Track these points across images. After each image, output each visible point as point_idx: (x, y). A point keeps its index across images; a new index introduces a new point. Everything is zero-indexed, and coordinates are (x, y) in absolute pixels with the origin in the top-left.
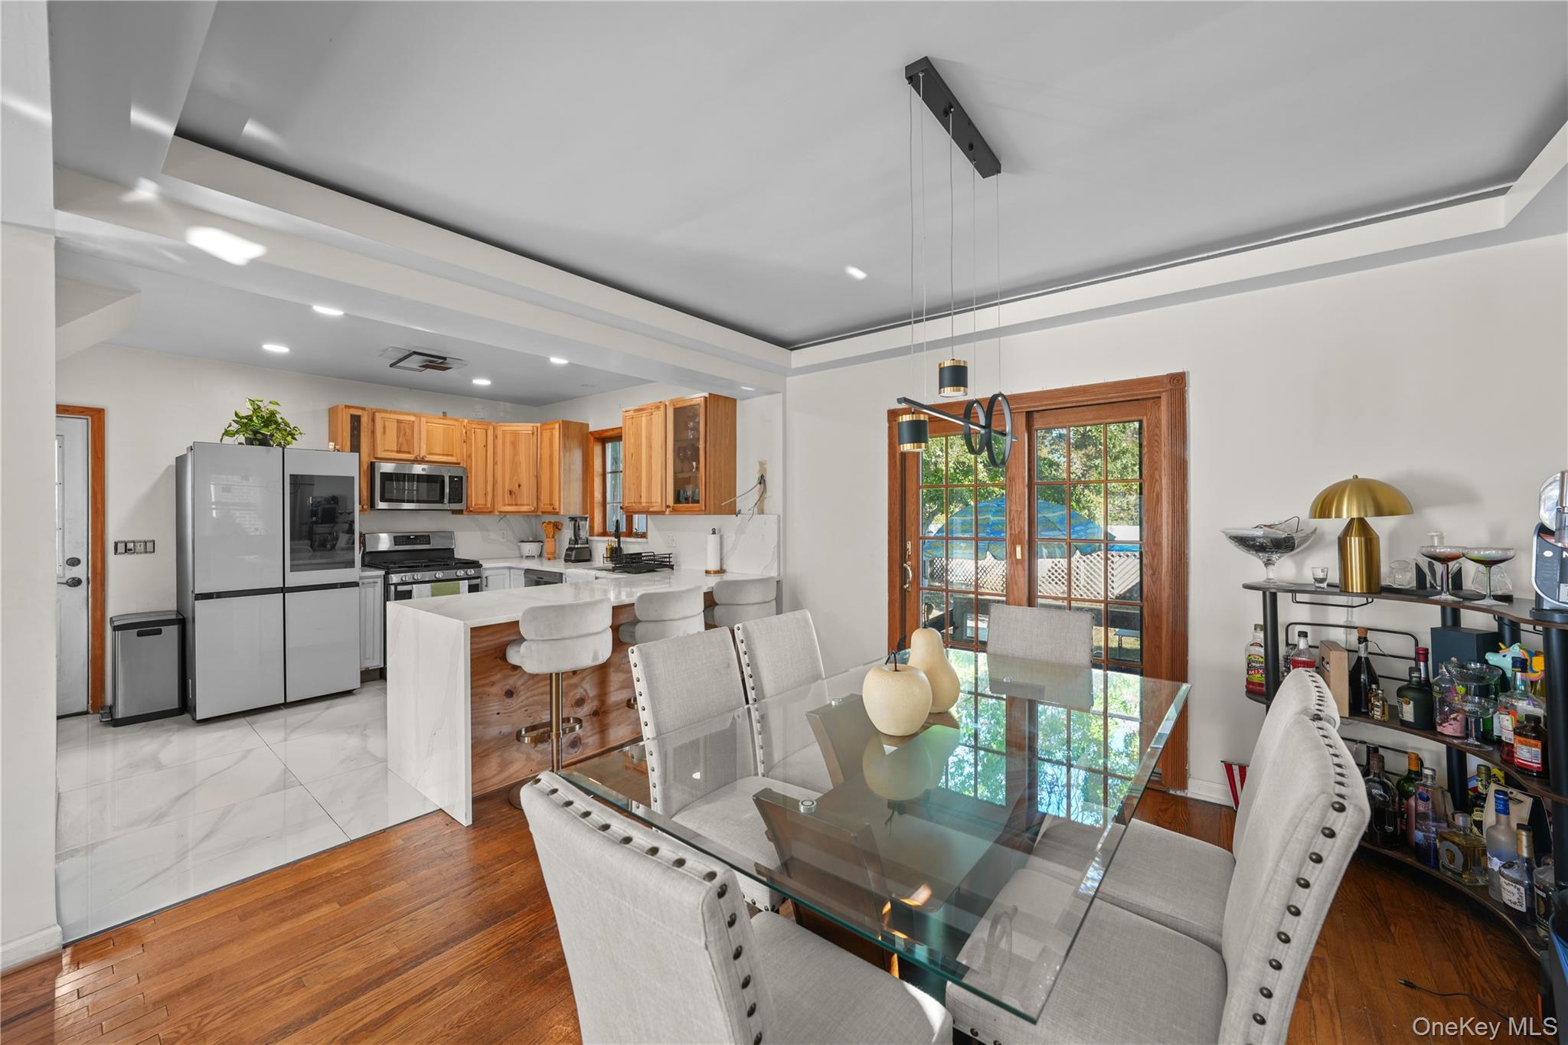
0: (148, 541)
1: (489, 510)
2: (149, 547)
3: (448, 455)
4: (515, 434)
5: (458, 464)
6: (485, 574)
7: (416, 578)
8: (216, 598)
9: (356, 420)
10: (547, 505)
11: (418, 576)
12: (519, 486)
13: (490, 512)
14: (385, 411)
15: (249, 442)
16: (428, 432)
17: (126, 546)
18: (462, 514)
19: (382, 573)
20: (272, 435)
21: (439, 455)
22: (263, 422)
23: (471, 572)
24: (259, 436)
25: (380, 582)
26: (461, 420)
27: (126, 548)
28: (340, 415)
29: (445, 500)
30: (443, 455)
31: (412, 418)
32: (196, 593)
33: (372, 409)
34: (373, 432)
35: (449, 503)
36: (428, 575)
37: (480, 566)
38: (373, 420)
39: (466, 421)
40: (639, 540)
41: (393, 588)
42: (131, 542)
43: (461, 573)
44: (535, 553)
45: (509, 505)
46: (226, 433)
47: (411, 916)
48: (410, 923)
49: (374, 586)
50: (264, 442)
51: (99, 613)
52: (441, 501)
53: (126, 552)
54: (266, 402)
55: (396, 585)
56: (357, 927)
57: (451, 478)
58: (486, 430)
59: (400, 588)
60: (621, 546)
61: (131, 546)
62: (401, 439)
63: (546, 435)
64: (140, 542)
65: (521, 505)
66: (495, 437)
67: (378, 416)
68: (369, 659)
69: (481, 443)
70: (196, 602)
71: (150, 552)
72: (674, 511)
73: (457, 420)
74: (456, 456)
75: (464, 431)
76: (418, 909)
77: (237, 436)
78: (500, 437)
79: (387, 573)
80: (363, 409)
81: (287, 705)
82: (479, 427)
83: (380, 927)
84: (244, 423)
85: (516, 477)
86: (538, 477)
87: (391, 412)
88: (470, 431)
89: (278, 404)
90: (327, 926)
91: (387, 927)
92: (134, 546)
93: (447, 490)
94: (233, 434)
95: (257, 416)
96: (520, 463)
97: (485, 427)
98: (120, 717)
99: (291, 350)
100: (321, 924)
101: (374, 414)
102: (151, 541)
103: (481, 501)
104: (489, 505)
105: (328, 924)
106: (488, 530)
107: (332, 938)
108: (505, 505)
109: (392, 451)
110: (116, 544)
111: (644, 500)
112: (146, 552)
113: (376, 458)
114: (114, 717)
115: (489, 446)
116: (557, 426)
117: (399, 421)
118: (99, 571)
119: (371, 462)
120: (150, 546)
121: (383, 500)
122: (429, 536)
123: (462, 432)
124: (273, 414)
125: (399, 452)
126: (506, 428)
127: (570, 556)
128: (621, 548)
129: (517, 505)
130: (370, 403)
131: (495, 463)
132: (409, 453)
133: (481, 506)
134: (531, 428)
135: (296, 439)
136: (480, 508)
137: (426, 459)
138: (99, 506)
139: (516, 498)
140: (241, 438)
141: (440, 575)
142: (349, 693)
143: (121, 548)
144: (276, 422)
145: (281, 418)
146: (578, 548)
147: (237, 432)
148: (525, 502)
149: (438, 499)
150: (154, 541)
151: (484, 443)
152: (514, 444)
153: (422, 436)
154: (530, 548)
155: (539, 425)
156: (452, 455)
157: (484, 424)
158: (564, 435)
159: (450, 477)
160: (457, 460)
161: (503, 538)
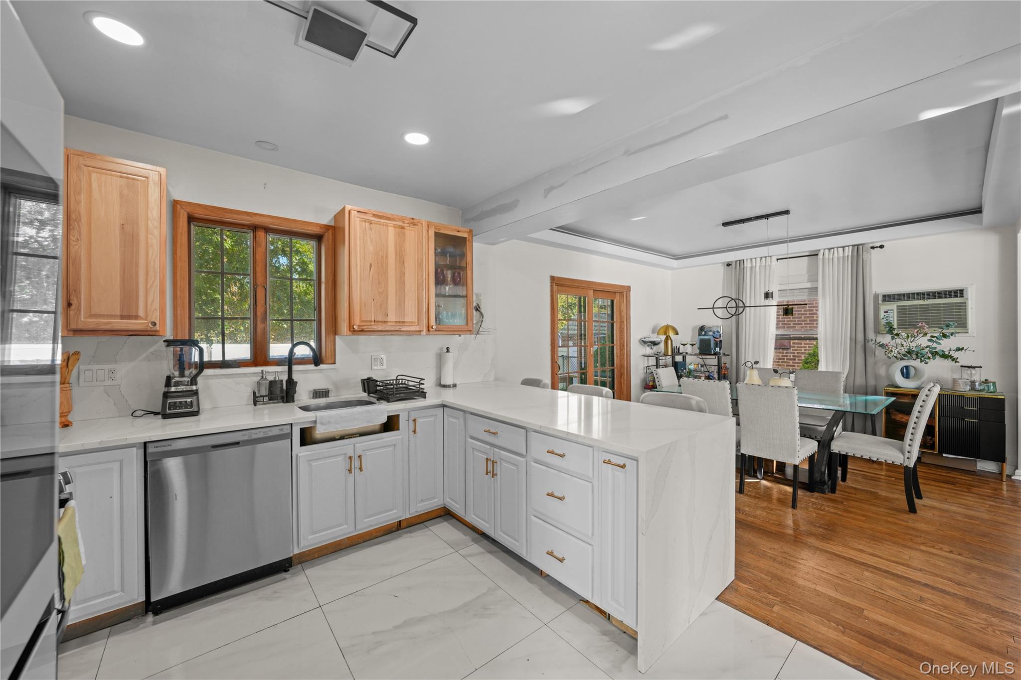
47: (840, 576)
48: (844, 574)
56: (869, 594)
76: (832, 575)
83: (859, 585)
90: (883, 608)
91: (856, 582)
100: (884, 611)
105: (881, 608)
107: (887, 601)
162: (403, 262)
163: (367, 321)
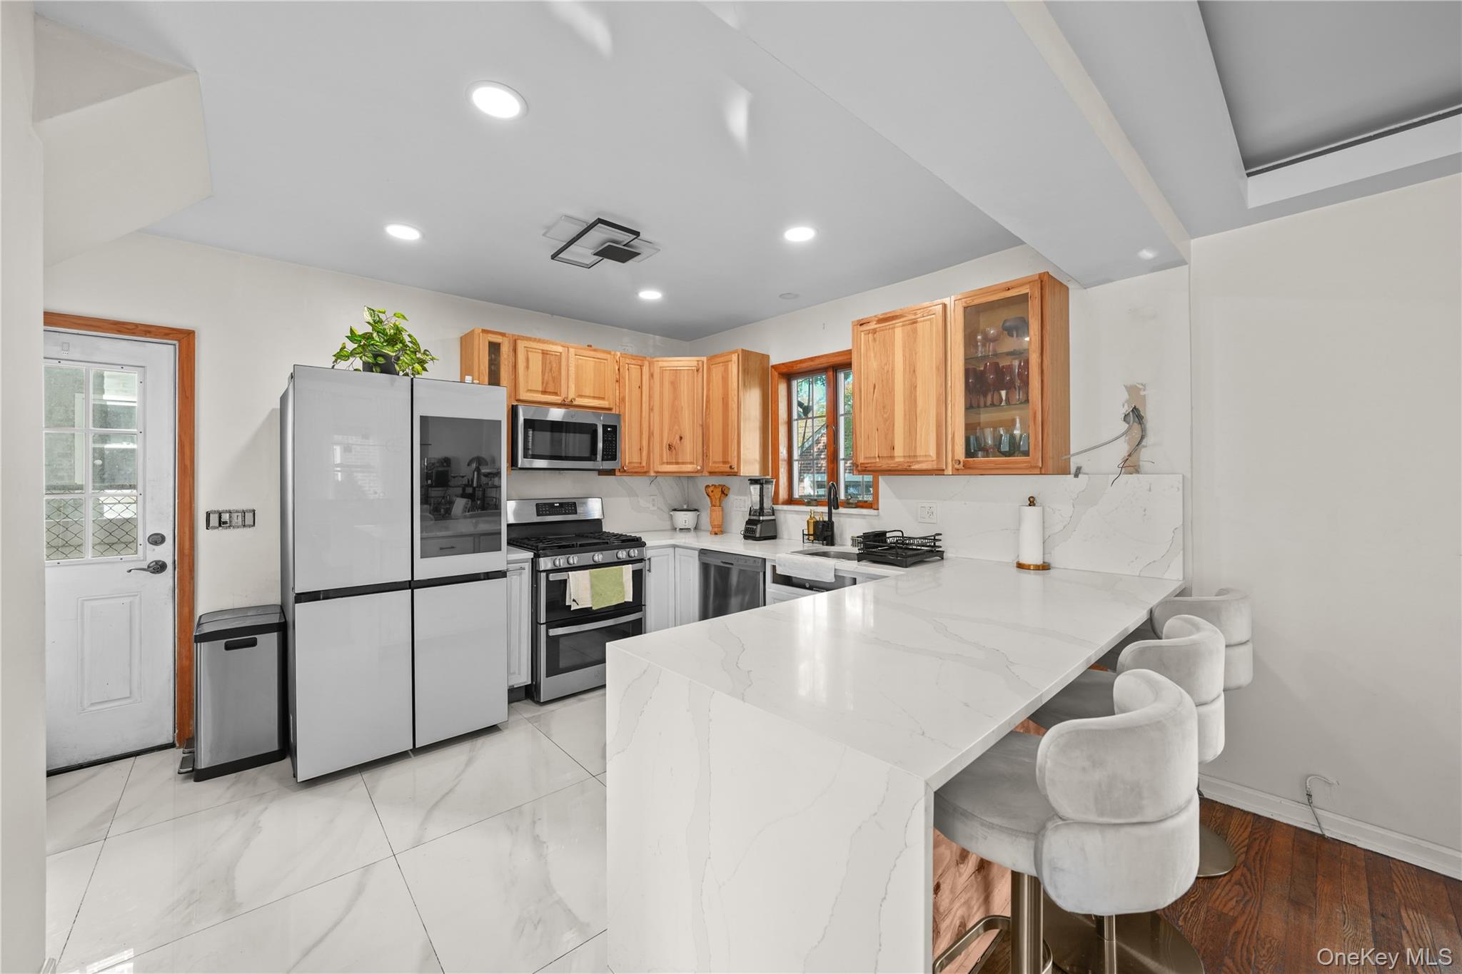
0: (247, 511)
1: (645, 470)
2: (248, 518)
3: (599, 398)
4: (676, 372)
5: (610, 409)
6: (648, 553)
7: (571, 561)
8: (324, 599)
9: (494, 348)
10: (719, 462)
11: (574, 559)
12: (681, 438)
13: (645, 472)
14: (529, 339)
15: (368, 367)
16: (577, 367)
17: (220, 517)
18: (615, 475)
19: (530, 555)
20: (398, 358)
21: (589, 397)
22: (386, 341)
23: (634, 553)
24: (381, 360)
25: (528, 566)
26: (613, 353)
27: (221, 521)
28: (476, 343)
29: (598, 457)
30: (594, 398)
31: (560, 349)
32: (297, 591)
33: (513, 335)
34: (515, 367)
35: (603, 460)
36: (586, 558)
37: (643, 545)
38: (515, 350)
39: (619, 354)
40: (865, 511)
41: (543, 575)
42: (226, 512)
43: (622, 554)
44: (691, 525)
45: (668, 463)
46: (341, 356)
49: (521, 574)
50: (388, 368)
51: (186, 610)
52: (592, 456)
53: (220, 525)
54: (389, 314)
55: (548, 572)
57: (605, 427)
58: (641, 366)
59: (553, 577)
60: (834, 519)
61: (226, 517)
62: (546, 374)
63: (717, 372)
64: (237, 512)
65: (683, 463)
66: (652, 375)
67: (521, 345)
68: (514, 673)
69: (636, 384)
70: (296, 605)
71: (250, 526)
72: (965, 469)
73: (609, 353)
74: (608, 400)
75: (617, 368)
77: (351, 359)
78: (657, 376)
79: (537, 556)
80: (503, 335)
81: (417, 751)
82: (633, 362)
84: (363, 342)
85: (676, 427)
86: (705, 429)
87: (535, 340)
88: (624, 368)
89: (404, 318)
92: (230, 517)
93: (600, 445)
94: (347, 357)
95: (378, 332)
96: (682, 407)
97: (640, 363)
98: (203, 767)
99: (424, 236)
101: (515, 342)
102: (250, 511)
103: (636, 459)
104: (644, 464)
106: (638, 496)
108: (663, 463)
109: (536, 391)
110: (208, 515)
111: (899, 452)
112: (244, 526)
113: (518, 400)
114: (195, 767)
115: (644, 388)
116: (735, 357)
117: (544, 353)
118: (187, 552)
119: (513, 406)
120: (249, 516)
121: (525, 456)
122: (575, 503)
123: (614, 369)
124: (398, 330)
125: (544, 392)
126: (665, 364)
127: (754, 531)
128: (833, 523)
129: (677, 463)
130: (511, 330)
131: (651, 409)
132: (556, 394)
133: (636, 465)
134: (695, 363)
135: (426, 370)
136: (634, 468)
137: (575, 403)
138: (188, 463)
139: (676, 454)
140: (358, 363)
141: (599, 557)
142: (492, 729)
143: (214, 520)
144: (402, 342)
145: (410, 336)
146: (763, 521)
147: (353, 354)
148: (688, 459)
149: (587, 454)
150: (254, 511)
151: (639, 384)
152: (674, 385)
153: (570, 372)
154: (685, 519)
155: (704, 359)
156: (603, 399)
157: (640, 360)
158: (744, 371)
159: (603, 425)
160: (609, 404)
161: (654, 505)
162: (914, 371)
163: (870, 457)
